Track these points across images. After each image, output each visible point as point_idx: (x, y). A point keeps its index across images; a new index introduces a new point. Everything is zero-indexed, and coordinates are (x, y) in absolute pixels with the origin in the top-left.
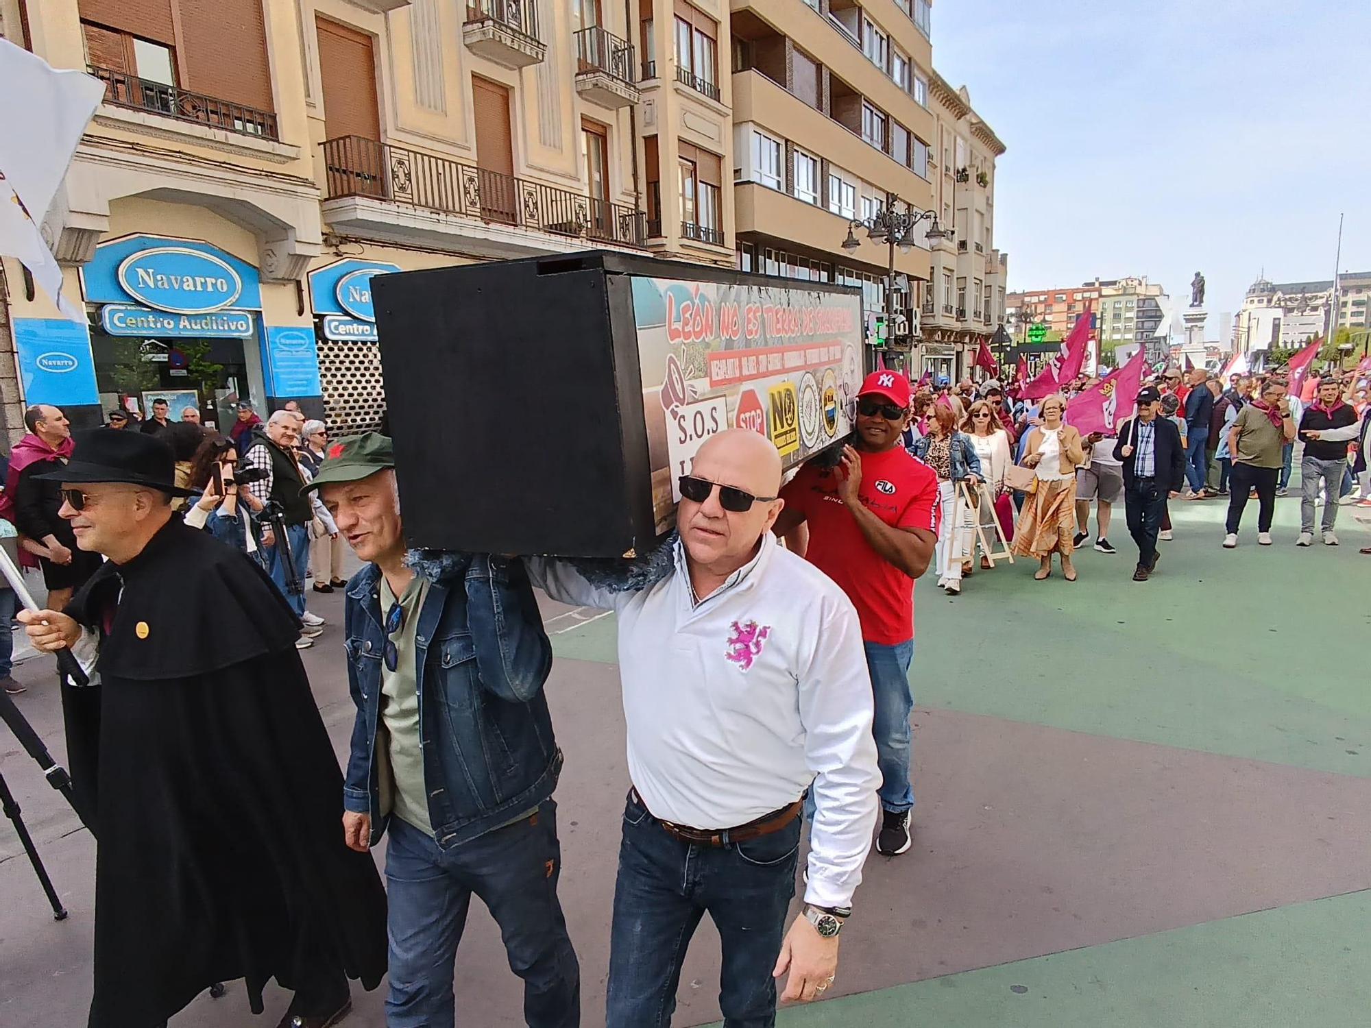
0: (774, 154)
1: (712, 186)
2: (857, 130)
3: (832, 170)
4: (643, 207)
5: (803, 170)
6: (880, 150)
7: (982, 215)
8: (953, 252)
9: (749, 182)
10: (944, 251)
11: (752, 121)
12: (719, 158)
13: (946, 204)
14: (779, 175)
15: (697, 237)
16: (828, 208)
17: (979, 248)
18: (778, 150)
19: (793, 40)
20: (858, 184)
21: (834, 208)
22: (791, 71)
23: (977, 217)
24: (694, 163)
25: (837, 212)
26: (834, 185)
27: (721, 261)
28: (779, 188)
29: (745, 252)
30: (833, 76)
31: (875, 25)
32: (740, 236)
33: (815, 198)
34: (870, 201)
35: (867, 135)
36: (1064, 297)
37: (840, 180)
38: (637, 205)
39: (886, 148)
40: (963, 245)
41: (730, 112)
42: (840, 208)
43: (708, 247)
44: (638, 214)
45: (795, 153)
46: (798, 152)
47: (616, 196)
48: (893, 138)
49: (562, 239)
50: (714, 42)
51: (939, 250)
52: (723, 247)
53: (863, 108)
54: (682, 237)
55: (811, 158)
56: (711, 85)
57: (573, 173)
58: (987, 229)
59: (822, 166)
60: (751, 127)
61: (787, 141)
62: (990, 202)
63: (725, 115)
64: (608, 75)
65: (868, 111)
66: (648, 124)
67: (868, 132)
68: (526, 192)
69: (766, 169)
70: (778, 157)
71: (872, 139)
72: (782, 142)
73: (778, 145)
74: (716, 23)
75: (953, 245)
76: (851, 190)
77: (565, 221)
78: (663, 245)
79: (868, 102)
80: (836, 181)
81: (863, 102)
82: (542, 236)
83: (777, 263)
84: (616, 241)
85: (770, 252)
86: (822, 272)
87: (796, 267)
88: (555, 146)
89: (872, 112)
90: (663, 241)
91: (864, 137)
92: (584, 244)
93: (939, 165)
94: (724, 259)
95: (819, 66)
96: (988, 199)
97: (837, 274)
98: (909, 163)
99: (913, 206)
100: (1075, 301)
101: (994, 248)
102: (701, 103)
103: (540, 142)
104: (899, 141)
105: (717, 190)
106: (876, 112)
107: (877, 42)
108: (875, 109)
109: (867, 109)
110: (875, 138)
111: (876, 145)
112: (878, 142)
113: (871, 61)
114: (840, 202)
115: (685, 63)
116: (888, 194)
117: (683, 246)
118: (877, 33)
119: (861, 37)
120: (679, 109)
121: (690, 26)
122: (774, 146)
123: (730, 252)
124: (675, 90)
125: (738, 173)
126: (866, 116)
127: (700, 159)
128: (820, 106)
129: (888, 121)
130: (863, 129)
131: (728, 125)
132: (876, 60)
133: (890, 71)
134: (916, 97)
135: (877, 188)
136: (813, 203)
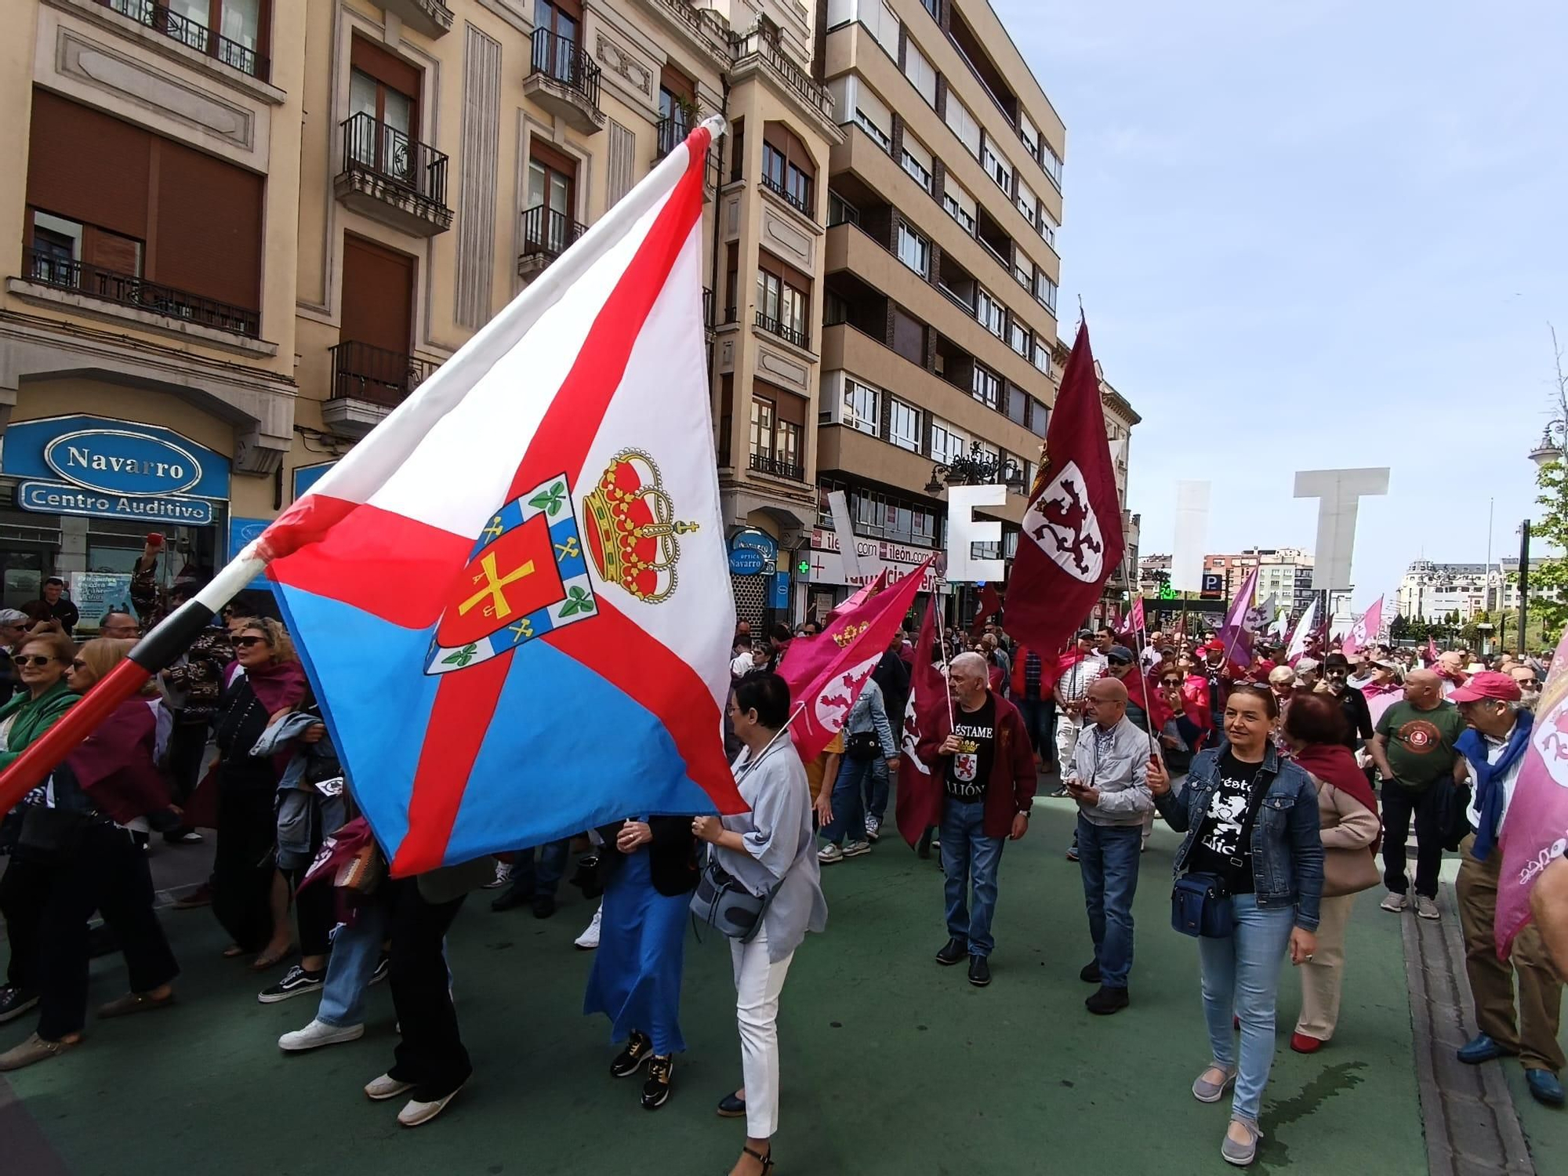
0: (870, 403)
1: (794, 425)
2: (967, 389)
3: (935, 422)
5: (902, 418)
6: (994, 407)
11: (845, 369)
12: (804, 400)
14: (874, 421)
15: (772, 471)
16: (931, 456)
18: (875, 399)
19: (896, 302)
20: (967, 437)
21: (936, 456)
22: (892, 328)
24: (774, 403)
25: (940, 460)
26: (937, 436)
27: (797, 495)
28: (874, 433)
30: (941, 338)
31: (993, 298)
32: (821, 473)
33: (916, 446)
34: (981, 453)
35: (979, 394)
37: (946, 432)
39: (1002, 407)
41: (819, 359)
42: (945, 456)
43: (787, 482)
45: (893, 403)
46: (896, 401)
48: (1008, 400)
50: (807, 298)
52: (802, 482)
53: (976, 370)
54: (753, 469)
55: (912, 409)
56: (799, 335)
59: (926, 420)
60: (843, 375)
61: (884, 390)
63: (813, 362)
65: (981, 374)
66: (726, 363)
67: (981, 392)
69: (859, 414)
70: (875, 404)
71: (984, 396)
72: (880, 392)
73: (875, 394)
74: (810, 280)
76: (958, 442)
78: (732, 476)
79: (981, 364)
80: (941, 433)
81: (976, 364)
83: (873, 504)
86: (926, 516)
87: (896, 509)
89: (985, 374)
90: (731, 471)
91: (975, 395)
95: (926, 327)
97: (943, 518)
98: (1027, 424)
99: (1030, 462)
102: (788, 350)
104: (1016, 403)
105: (800, 430)
106: (989, 373)
107: (995, 313)
108: (989, 371)
109: (979, 369)
110: (989, 397)
111: (989, 403)
112: (991, 401)
113: (987, 328)
114: (945, 451)
115: (771, 312)
116: (1001, 449)
117: (750, 477)
118: (994, 305)
119: (975, 306)
120: (757, 351)
121: (779, 280)
122: (870, 395)
123: (809, 488)
124: (754, 333)
125: (824, 416)
126: (978, 377)
127: (780, 399)
128: (924, 364)
129: (1002, 382)
130: (975, 388)
131: (815, 371)
132: (993, 328)
133: (1007, 340)
134: (1038, 364)
135: (988, 442)
136: (913, 450)
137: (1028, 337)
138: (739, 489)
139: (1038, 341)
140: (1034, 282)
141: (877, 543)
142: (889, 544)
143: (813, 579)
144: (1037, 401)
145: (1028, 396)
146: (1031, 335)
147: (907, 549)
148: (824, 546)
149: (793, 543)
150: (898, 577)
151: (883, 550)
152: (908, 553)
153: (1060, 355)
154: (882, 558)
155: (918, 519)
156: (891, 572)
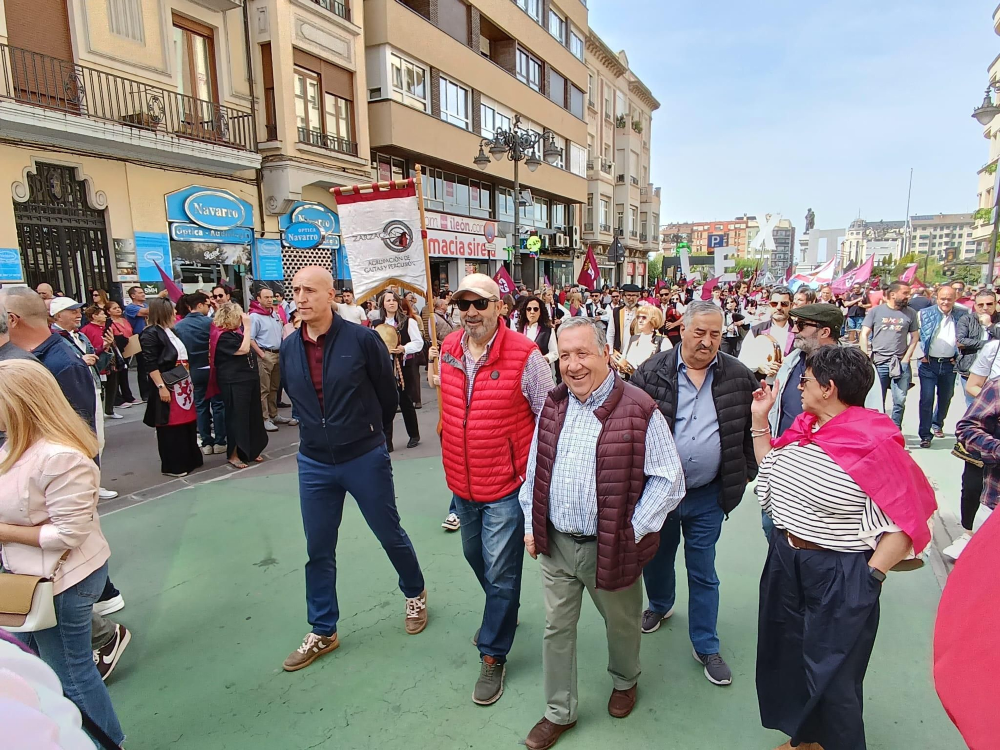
2: (511, 70)
3: (484, 100)
5: (452, 97)
6: (538, 90)
7: (638, 155)
8: (610, 182)
9: (387, 100)
10: (602, 181)
11: (388, 44)
12: (351, 75)
13: (606, 144)
14: (424, 98)
16: (480, 133)
17: (635, 181)
18: (424, 76)
20: (512, 116)
21: (487, 134)
22: (436, 6)
23: (633, 157)
26: (485, 113)
28: (424, 109)
30: (484, 19)
33: (466, 124)
34: (527, 132)
35: (523, 77)
36: (722, 227)
37: (493, 110)
38: (253, 109)
39: (544, 89)
40: (621, 178)
41: (362, 32)
45: (440, 81)
46: (445, 79)
48: (549, 82)
49: (127, 130)
51: (597, 180)
52: (356, 156)
53: (518, 52)
55: (462, 88)
58: (645, 168)
59: (474, 98)
60: (390, 50)
61: (432, 68)
62: (647, 146)
63: (355, 34)
65: (524, 57)
66: (262, 31)
67: (524, 73)
71: (527, 80)
72: (428, 69)
73: (423, 71)
75: (611, 177)
76: (505, 120)
79: (522, 47)
80: (490, 112)
81: (518, 46)
83: (432, 179)
86: (482, 191)
87: (454, 185)
89: (527, 56)
92: (159, 137)
93: (599, 112)
95: (469, 7)
96: (645, 144)
97: (497, 193)
98: (566, 105)
99: (570, 140)
104: (556, 86)
105: (351, 104)
106: (531, 57)
108: (530, 54)
109: (521, 52)
110: (532, 78)
111: (532, 85)
112: (534, 83)
113: (527, 13)
114: (493, 128)
116: (544, 128)
117: (300, 151)
125: (376, 91)
126: (520, 59)
128: (470, 44)
129: (542, 64)
130: (518, 70)
132: (532, 12)
133: (545, 25)
134: (573, 50)
135: (533, 121)
136: (464, 127)
137: (564, 24)
138: (289, 162)
139: (573, 28)
141: (440, 216)
142: (449, 215)
144: (574, 85)
145: (566, 80)
146: (566, 22)
147: (466, 220)
150: (459, 246)
151: (443, 222)
152: (468, 224)
153: (593, 43)
154: (444, 229)
155: (475, 194)
156: (452, 242)
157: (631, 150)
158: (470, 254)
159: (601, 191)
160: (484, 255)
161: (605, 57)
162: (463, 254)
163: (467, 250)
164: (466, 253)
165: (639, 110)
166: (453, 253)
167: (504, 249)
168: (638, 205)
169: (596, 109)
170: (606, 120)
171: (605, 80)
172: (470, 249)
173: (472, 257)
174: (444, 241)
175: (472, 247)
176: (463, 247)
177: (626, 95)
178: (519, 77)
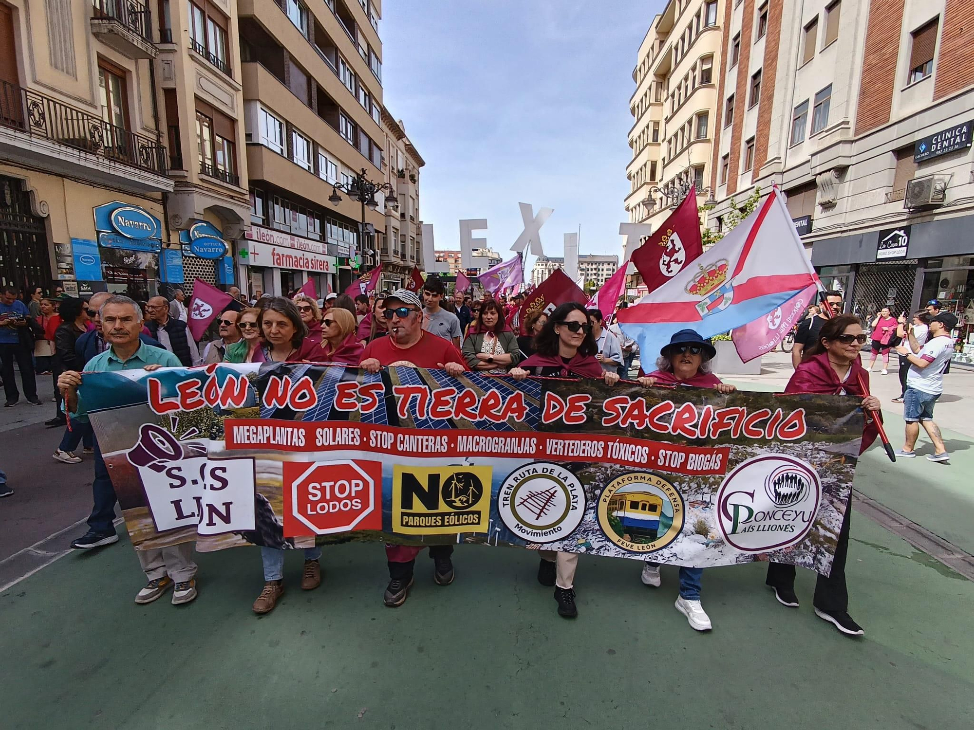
0: (278, 130)
1: (228, 141)
2: (337, 128)
3: (320, 150)
4: (165, 142)
5: (300, 145)
6: (353, 145)
7: (413, 199)
8: (397, 218)
9: (258, 144)
10: (393, 217)
11: (259, 100)
12: (233, 121)
14: (281, 144)
15: (216, 176)
16: (319, 175)
17: (412, 219)
18: (281, 127)
19: (289, 52)
20: (339, 164)
21: (323, 176)
22: (288, 74)
23: (411, 200)
24: (211, 120)
25: (325, 180)
26: (322, 161)
27: (237, 197)
28: (283, 153)
29: (257, 197)
30: (319, 87)
31: (347, 64)
32: (251, 182)
33: (310, 167)
34: (347, 177)
35: (344, 134)
36: (453, 255)
37: (326, 159)
38: (158, 140)
39: (356, 145)
40: (403, 215)
41: (241, 88)
42: (327, 176)
43: (225, 185)
44: (159, 148)
45: (294, 133)
46: (295, 132)
47: (137, 128)
48: (359, 140)
49: (76, 152)
50: (225, 33)
51: (390, 216)
52: (238, 187)
53: (341, 116)
54: (201, 173)
55: (305, 139)
56: (223, 64)
57: (88, 98)
58: (417, 209)
59: (314, 147)
60: (259, 106)
61: (287, 122)
62: (418, 192)
63: (237, 90)
64: (124, 26)
65: (344, 119)
66: (168, 79)
67: (344, 132)
68: (29, 101)
69: (271, 137)
70: (281, 131)
71: (347, 136)
72: (284, 122)
73: (281, 124)
74: (227, 19)
75: (398, 215)
76: (334, 167)
77: (77, 136)
78: (185, 177)
79: (343, 112)
80: (324, 159)
81: (340, 111)
82: (51, 145)
83: (283, 208)
84: (135, 164)
85: (277, 199)
86: (316, 220)
87: (297, 214)
88: (67, 73)
89: (346, 120)
90: (185, 174)
92: (100, 160)
93: (388, 164)
94: (239, 196)
95: (309, 78)
96: (416, 191)
97: (326, 222)
98: (371, 158)
100: (459, 258)
101: (420, 220)
102: (215, 74)
103: (51, 64)
104: (364, 143)
105: (232, 145)
106: (348, 120)
107: (348, 74)
108: (347, 117)
109: (342, 116)
110: (349, 137)
111: (349, 141)
112: (350, 140)
113: (344, 85)
114: (326, 173)
115: (200, 40)
116: (359, 175)
117: (202, 180)
118: (348, 69)
119: (337, 67)
120: (195, 74)
121: (203, 12)
122: (277, 123)
123: (245, 192)
124: (189, 55)
125: (249, 136)
126: (342, 121)
127: (216, 118)
128: (310, 105)
129: (356, 127)
130: (341, 130)
131: (239, 98)
132: (348, 86)
133: (357, 97)
134: (374, 118)
135: (351, 169)
136: (307, 169)
137: (367, 97)
138: (195, 189)
139: (374, 102)
140: (369, 57)
141: (288, 237)
142: (296, 238)
143: (252, 263)
144: (374, 143)
145: (370, 139)
146: (369, 95)
147: (307, 241)
148: (255, 237)
149: (236, 235)
150: (305, 261)
151: (293, 242)
152: (308, 244)
153: (385, 115)
154: (292, 247)
155: (311, 221)
156: (301, 258)
157: (410, 196)
158: (312, 268)
159: (393, 225)
160: (321, 269)
161: (391, 124)
162: (308, 267)
163: (310, 265)
164: (310, 267)
165: (411, 166)
166: (301, 267)
167: (334, 265)
168: (415, 236)
169: (386, 162)
170: (392, 172)
171: (391, 142)
172: (312, 264)
173: (314, 270)
174: (296, 257)
175: (313, 262)
176: (308, 262)
177: (404, 154)
178: (341, 134)
